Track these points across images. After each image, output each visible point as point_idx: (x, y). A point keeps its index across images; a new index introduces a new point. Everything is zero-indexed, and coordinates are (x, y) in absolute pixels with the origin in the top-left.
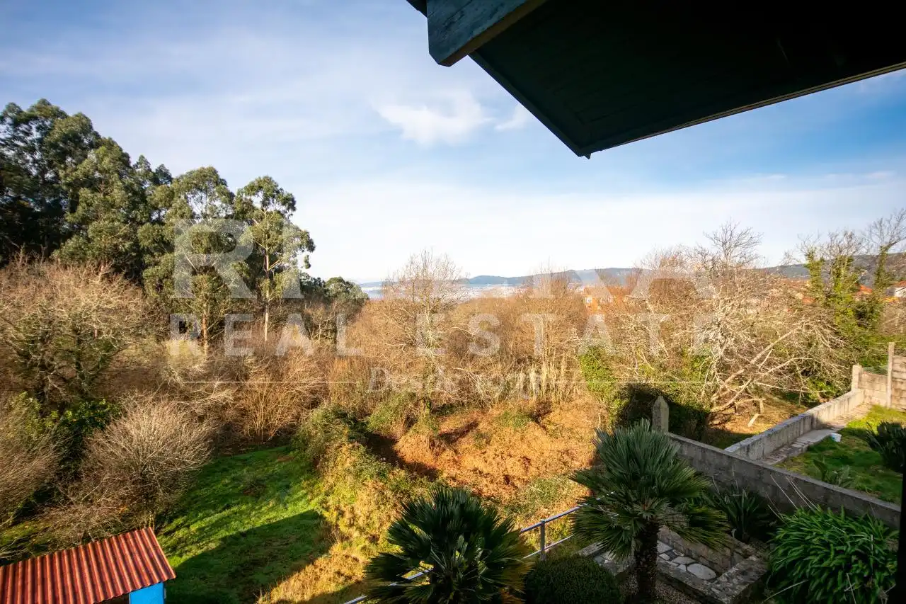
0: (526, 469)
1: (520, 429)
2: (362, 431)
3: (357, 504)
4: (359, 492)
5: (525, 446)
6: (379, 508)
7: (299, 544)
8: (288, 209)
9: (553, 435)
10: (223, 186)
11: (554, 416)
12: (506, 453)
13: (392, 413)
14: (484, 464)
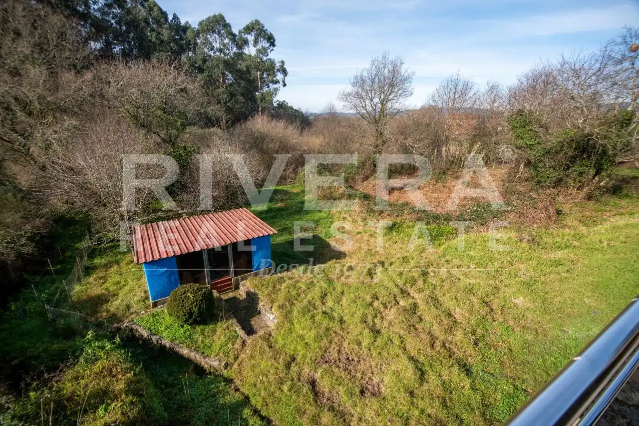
8: (270, 46)
10: (229, 28)
13: (355, 168)
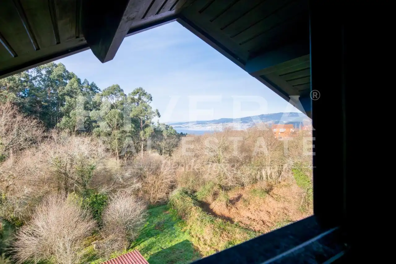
0: (270, 217)
1: (262, 198)
2: (197, 200)
3: (204, 234)
4: (204, 229)
5: (266, 206)
6: (215, 236)
7: (186, 253)
8: (149, 100)
9: (277, 200)
10: (122, 92)
11: (275, 191)
12: (258, 209)
13: (207, 191)
14: (251, 214)
